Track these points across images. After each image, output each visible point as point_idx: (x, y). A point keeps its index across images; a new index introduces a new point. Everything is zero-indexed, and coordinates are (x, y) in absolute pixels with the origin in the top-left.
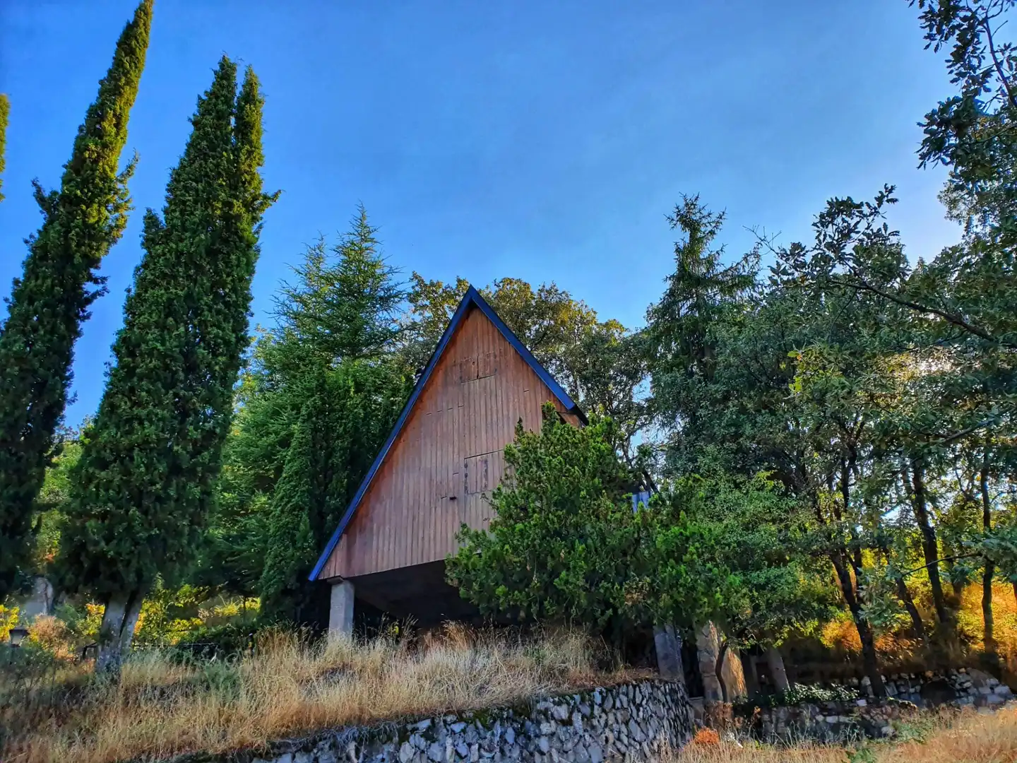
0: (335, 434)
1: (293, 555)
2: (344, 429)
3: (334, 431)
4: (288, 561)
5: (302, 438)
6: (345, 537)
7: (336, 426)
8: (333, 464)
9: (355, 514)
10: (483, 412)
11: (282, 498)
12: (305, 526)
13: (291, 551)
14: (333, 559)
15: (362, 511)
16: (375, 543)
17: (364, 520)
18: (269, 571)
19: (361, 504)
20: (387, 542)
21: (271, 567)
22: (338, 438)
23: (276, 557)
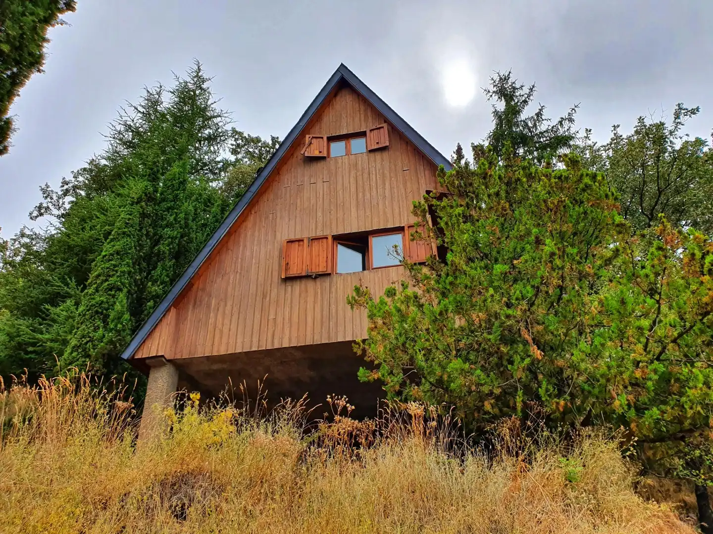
0: (165, 222)
1: (104, 336)
2: (175, 219)
3: (162, 219)
4: (96, 342)
5: (129, 219)
6: (173, 311)
7: (166, 215)
8: (159, 251)
9: (189, 286)
10: (353, 189)
11: (98, 276)
12: (122, 306)
13: (101, 331)
14: (157, 334)
15: (199, 284)
16: (211, 321)
17: (200, 293)
18: (72, 353)
19: (197, 275)
20: (227, 321)
21: (75, 348)
22: (167, 226)
23: (83, 336)
